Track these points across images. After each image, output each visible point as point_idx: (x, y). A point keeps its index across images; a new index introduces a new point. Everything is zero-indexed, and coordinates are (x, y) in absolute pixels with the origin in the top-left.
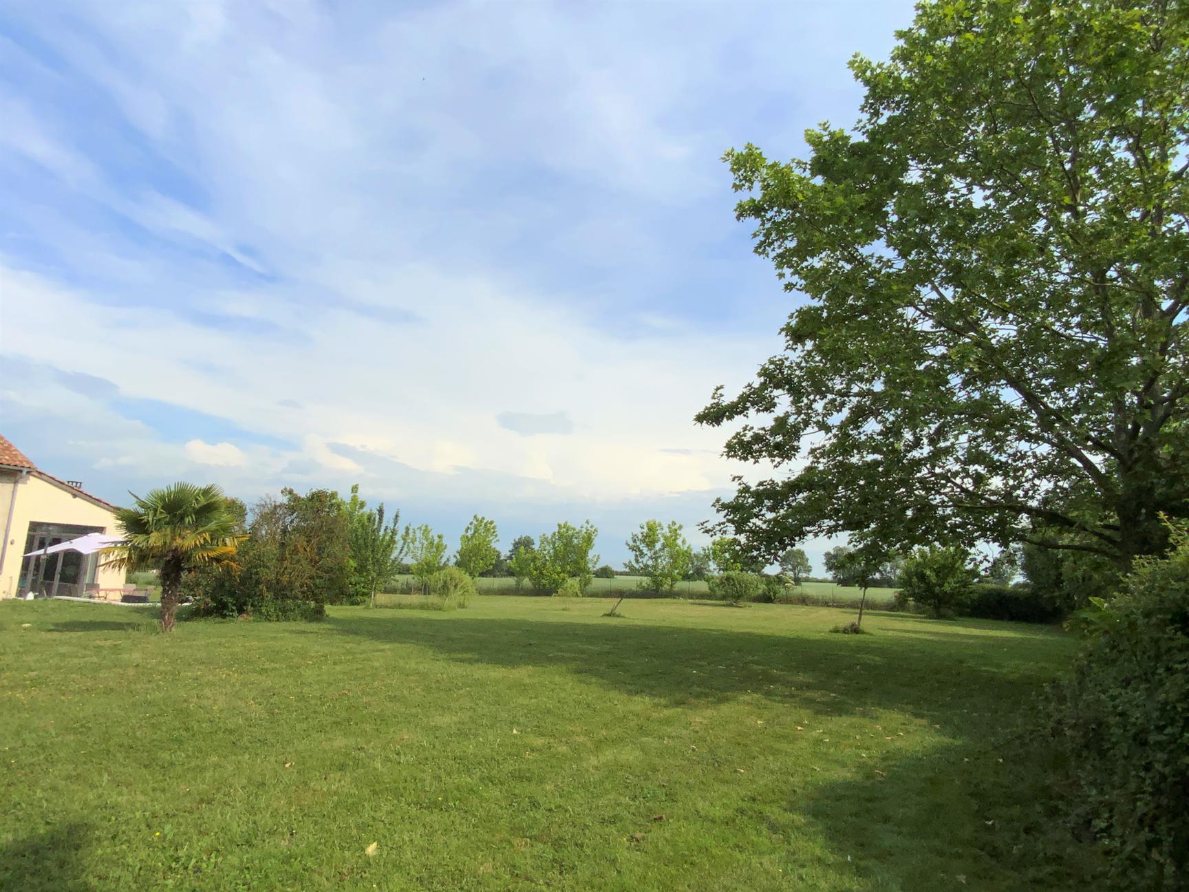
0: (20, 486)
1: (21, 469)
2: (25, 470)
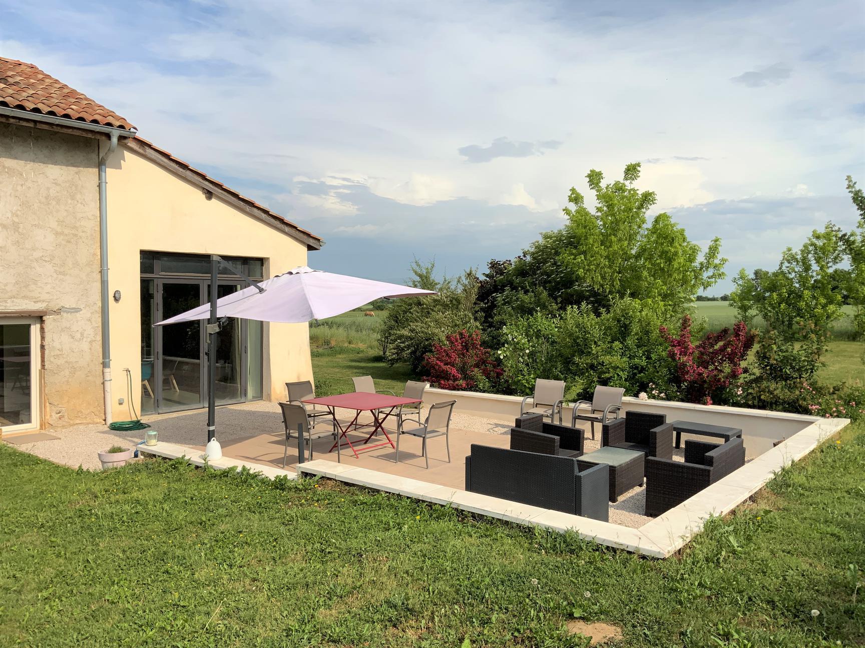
0: (110, 173)
1: (107, 129)
2: (115, 134)
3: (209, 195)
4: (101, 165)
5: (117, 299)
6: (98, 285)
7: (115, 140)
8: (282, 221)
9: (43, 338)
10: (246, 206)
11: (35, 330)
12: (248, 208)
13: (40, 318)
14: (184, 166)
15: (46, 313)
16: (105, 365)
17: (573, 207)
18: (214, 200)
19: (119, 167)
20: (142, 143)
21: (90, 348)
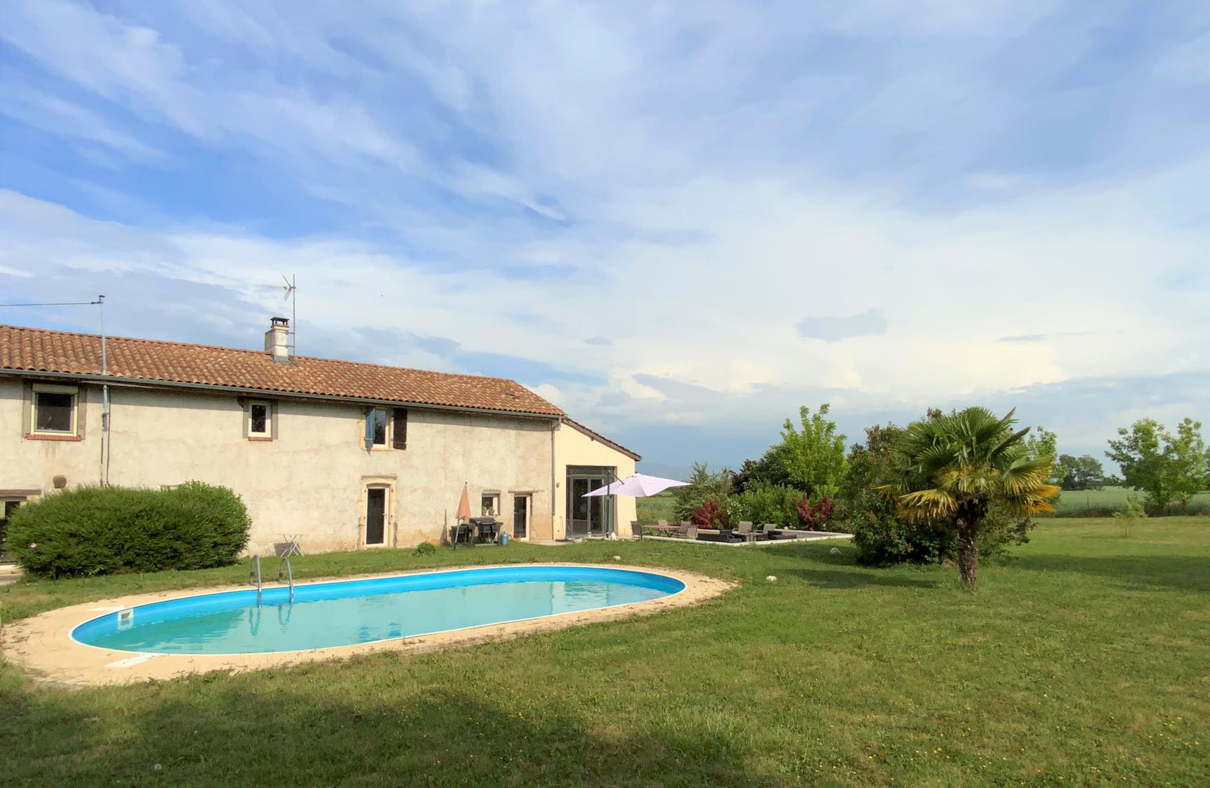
0: (556, 433)
1: (558, 416)
2: (560, 418)
3: (593, 439)
4: (553, 430)
5: (558, 486)
6: (551, 480)
7: (560, 420)
8: (623, 448)
9: (531, 502)
10: (608, 443)
11: (528, 499)
12: (609, 444)
13: (531, 494)
14: (583, 427)
15: (533, 492)
16: (553, 514)
17: (786, 432)
18: (594, 441)
19: (559, 430)
20: (568, 420)
21: (548, 506)
